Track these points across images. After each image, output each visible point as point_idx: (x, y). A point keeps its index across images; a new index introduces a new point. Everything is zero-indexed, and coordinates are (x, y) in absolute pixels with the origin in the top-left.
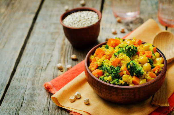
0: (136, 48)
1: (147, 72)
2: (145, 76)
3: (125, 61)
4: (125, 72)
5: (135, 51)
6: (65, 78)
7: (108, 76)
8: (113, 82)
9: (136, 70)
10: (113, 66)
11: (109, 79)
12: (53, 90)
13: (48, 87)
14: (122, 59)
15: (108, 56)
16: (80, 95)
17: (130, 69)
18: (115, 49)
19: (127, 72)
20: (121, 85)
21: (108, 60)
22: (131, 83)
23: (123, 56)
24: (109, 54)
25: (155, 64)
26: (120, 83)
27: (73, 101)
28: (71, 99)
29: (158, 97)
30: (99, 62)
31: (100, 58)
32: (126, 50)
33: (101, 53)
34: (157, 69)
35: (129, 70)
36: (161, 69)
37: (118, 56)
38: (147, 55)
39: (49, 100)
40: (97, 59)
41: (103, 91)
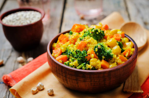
0: (103, 32)
1: (117, 56)
2: (115, 59)
3: (92, 44)
4: (93, 55)
5: (102, 34)
6: (26, 70)
7: (73, 61)
8: (80, 66)
9: (105, 52)
10: (79, 50)
11: (75, 64)
12: (13, 82)
13: (7, 79)
14: (89, 43)
15: (73, 40)
16: (43, 86)
17: (98, 52)
18: (80, 34)
19: (95, 55)
20: (89, 69)
21: (73, 44)
22: (100, 67)
23: (90, 39)
24: (74, 38)
25: (125, 47)
26: (88, 68)
27: (35, 93)
28: (32, 91)
29: (130, 85)
30: (63, 47)
31: (64, 44)
32: (92, 33)
33: (65, 39)
34: (127, 52)
35: (97, 54)
36: (131, 53)
37: (84, 40)
38: (116, 38)
39: (8, 93)
40: (60, 45)
41: (69, 78)
